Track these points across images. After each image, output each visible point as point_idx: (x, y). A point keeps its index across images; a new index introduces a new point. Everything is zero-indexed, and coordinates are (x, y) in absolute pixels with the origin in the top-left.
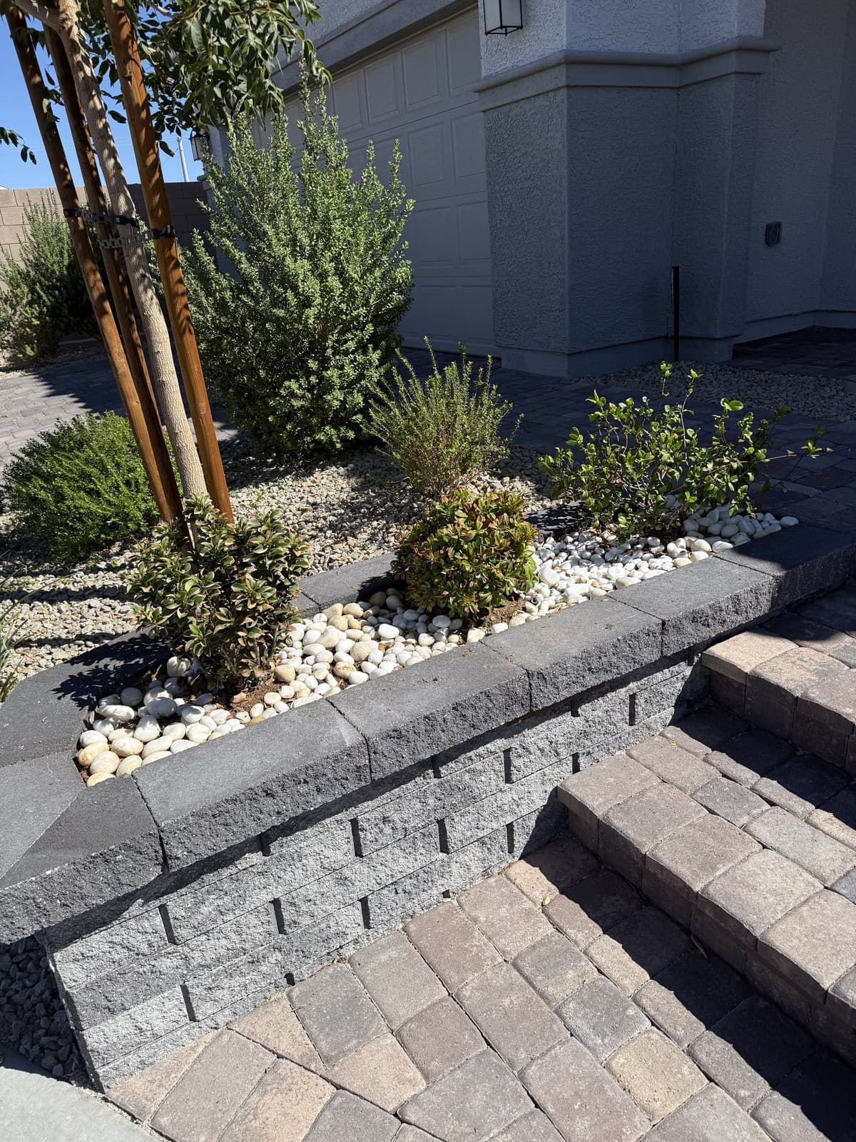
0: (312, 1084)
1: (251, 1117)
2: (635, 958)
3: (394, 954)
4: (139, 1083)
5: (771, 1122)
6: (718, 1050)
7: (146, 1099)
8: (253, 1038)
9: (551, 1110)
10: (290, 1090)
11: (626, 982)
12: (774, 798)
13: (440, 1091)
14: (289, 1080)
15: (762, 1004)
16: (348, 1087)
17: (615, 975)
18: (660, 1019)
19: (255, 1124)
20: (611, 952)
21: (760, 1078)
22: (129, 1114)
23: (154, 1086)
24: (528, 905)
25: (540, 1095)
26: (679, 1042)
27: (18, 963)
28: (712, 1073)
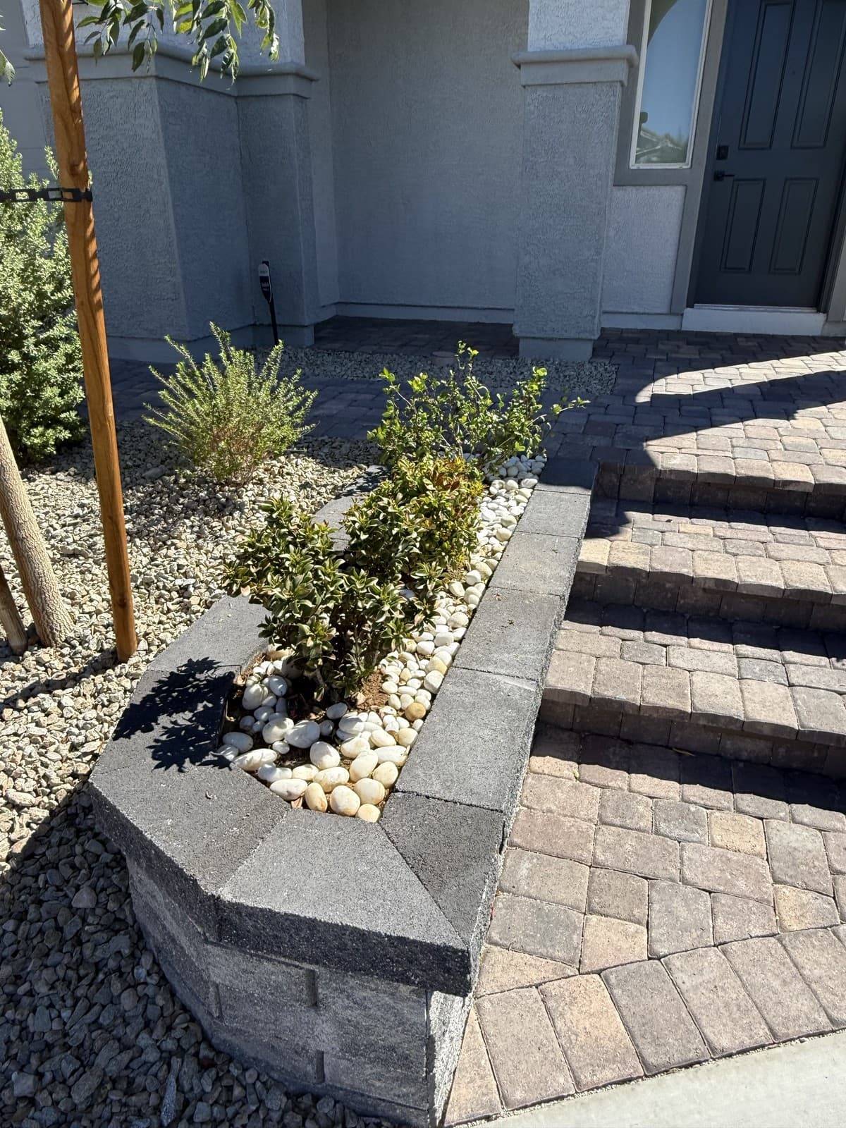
0: (584, 983)
1: (573, 1037)
2: (662, 778)
3: (527, 865)
4: (464, 1091)
5: (806, 820)
6: (749, 801)
7: (484, 1095)
8: (506, 989)
9: (722, 888)
10: (575, 998)
11: (671, 794)
12: (664, 642)
13: (659, 924)
14: (567, 994)
15: (741, 765)
16: (607, 966)
17: (663, 794)
18: (709, 803)
19: (582, 1038)
20: (644, 782)
21: (780, 802)
22: (480, 1119)
23: (479, 1082)
24: (570, 783)
25: (706, 885)
26: (729, 809)
27: (216, 1102)
28: (760, 814)
